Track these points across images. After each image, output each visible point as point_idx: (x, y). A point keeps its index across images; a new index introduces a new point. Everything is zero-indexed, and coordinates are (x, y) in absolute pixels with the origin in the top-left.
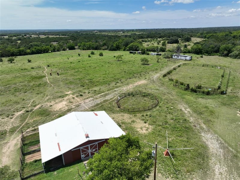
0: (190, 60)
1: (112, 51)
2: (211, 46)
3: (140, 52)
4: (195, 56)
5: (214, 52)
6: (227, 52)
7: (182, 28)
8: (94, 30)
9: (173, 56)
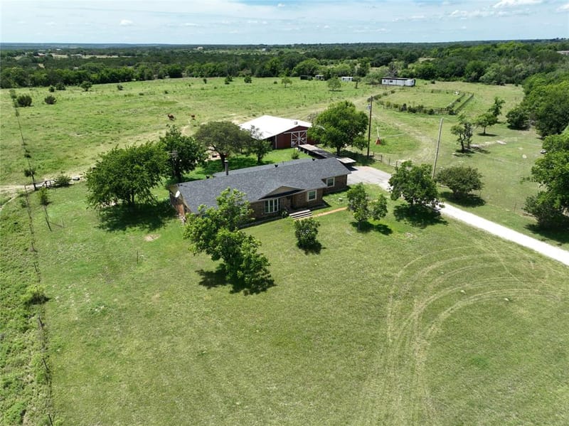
0: (412, 86)
1: (263, 77)
2: (450, 64)
3: (320, 77)
4: (419, 82)
5: (455, 75)
6: (476, 73)
7: (401, 43)
8: (197, 46)
9: (383, 80)
